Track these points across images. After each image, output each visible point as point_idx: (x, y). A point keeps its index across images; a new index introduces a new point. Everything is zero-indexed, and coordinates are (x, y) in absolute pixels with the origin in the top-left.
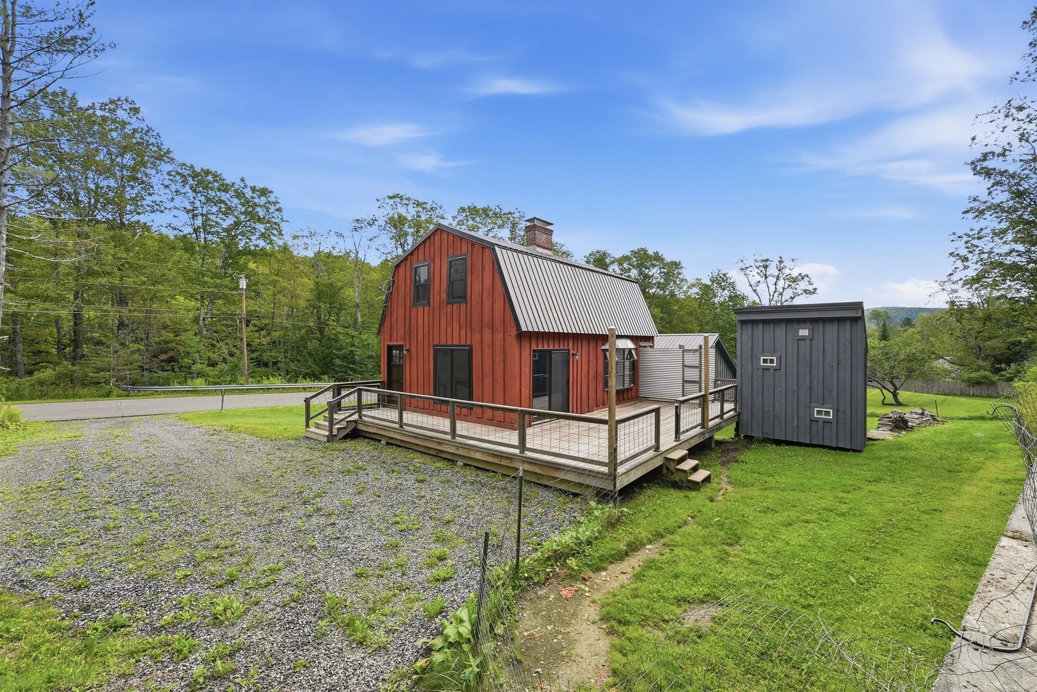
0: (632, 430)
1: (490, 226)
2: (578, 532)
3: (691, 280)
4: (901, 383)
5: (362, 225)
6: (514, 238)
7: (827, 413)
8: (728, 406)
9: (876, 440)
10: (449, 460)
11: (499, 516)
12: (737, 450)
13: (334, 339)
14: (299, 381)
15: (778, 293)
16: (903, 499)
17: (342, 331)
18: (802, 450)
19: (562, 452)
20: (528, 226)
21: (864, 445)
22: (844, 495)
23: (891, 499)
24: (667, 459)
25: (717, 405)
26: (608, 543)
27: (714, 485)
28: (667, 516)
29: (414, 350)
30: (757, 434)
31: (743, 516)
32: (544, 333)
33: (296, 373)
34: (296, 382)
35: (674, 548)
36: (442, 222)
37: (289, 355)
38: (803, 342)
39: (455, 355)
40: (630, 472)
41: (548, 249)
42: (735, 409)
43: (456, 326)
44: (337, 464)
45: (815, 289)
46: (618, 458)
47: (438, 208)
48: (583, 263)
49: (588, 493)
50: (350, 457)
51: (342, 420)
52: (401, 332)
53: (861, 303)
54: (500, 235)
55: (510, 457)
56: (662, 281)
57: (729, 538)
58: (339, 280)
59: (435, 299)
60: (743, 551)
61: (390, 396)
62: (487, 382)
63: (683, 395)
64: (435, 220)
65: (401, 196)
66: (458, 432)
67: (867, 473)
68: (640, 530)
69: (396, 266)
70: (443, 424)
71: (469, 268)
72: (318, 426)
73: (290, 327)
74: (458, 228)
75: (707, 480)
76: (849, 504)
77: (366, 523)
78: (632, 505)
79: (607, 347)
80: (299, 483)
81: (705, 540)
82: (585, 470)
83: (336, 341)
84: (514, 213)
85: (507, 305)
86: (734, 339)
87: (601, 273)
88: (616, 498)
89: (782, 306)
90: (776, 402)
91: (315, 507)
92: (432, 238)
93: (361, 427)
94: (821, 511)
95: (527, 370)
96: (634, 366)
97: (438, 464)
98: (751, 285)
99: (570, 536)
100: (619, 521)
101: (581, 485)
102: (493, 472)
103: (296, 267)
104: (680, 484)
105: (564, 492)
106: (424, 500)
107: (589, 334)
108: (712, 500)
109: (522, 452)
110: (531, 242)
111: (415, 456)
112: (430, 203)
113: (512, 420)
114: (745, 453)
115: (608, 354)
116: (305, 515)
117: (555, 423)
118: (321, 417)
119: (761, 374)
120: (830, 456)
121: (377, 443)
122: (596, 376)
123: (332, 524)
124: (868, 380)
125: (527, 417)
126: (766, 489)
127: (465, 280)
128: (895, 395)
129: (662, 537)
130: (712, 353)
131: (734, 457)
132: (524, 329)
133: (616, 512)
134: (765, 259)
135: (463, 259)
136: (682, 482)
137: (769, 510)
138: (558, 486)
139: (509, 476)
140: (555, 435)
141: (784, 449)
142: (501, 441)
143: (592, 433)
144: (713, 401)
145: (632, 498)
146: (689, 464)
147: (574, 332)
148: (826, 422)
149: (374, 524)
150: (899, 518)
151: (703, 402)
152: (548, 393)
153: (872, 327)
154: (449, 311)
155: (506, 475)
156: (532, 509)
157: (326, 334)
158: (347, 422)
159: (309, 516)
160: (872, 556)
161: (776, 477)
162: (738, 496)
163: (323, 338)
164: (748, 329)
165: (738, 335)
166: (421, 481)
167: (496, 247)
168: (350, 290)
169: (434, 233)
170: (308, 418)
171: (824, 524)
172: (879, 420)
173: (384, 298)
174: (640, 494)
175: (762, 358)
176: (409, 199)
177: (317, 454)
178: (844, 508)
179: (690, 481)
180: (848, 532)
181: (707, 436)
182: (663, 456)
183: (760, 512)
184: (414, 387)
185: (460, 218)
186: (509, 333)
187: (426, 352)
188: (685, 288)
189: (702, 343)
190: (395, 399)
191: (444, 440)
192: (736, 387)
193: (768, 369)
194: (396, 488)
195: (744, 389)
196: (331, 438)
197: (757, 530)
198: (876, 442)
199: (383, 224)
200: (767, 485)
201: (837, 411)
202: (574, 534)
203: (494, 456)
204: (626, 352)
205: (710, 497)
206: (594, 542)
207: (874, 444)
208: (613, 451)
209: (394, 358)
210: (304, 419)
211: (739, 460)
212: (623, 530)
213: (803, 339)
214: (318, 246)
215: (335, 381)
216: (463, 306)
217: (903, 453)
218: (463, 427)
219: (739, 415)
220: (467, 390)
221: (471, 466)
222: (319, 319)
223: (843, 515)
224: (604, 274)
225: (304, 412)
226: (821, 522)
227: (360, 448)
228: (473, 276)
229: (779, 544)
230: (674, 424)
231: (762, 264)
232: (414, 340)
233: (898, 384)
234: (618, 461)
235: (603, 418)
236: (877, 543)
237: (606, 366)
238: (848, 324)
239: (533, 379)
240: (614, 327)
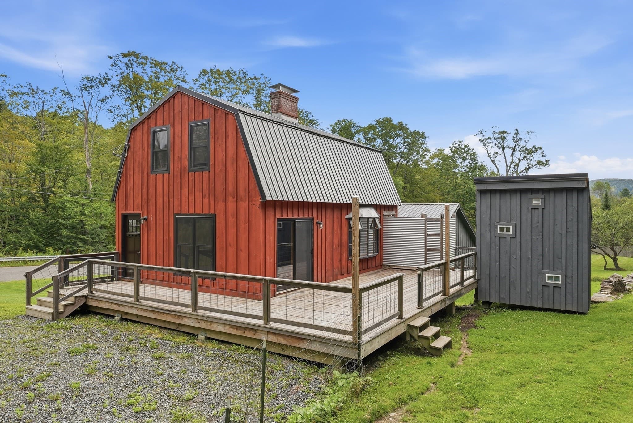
0: (376, 298)
1: (234, 91)
2: (322, 403)
3: (433, 150)
4: (620, 250)
5: (94, 84)
6: (260, 105)
7: (557, 279)
8: (468, 274)
9: (598, 303)
10: (189, 334)
11: (242, 390)
12: (475, 316)
13: (60, 208)
14: (19, 254)
15: (514, 164)
16: (620, 357)
17: (70, 199)
18: (535, 314)
19: (307, 321)
20: (274, 93)
21: (589, 308)
22: (570, 355)
23: (610, 357)
24: (410, 327)
25: (458, 272)
26: (352, 412)
27: (454, 350)
28: (410, 383)
29: (152, 219)
30: (494, 300)
31: (481, 380)
32: (288, 202)
33: (15, 245)
34: (15, 255)
35: (417, 415)
36: (184, 85)
37: (6, 225)
38: (536, 211)
39: (197, 225)
40: (374, 340)
41: (293, 117)
42: (474, 277)
43: (198, 195)
44: (64, 344)
45: (547, 161)
46: (362, 326)
47: (179, 70)
48: (329, 133)
49: (332, 362)
50: (79, 335)
51: (69, 296)
52: (138, 201)
53: (586, 175)
54: (244, 101)
55: (254, 329)
56: (406, 150)
57: (468, 402)
58: (66, 143)
59: (175, 167)
60: (482, 413)
61: (125, 268)
62: (232, 251)
63: (426, 264)
64: (175, 83)
65: (138, 54)
66: (200, 304)
67: (591, 333)
68: (384, 398)
69: (132, 130)
70: (185, 296)
71: (212, 135)
72: (41, 303)
73: (8, 194)
74: (199, 91)
75: (448, 346)
76: (575, 363)
77: (96, 407)
78: (376, 373)
79: (350, 216)
80: (18, 368)
81: (446, 405)
82: (330, 339)
83: (63, 209)
84: (259, 79)
85: (252, 174)
86: (474, 209)
87: (346, 142)
88: (361, 367)
89: (518, 177)
90: (512, 269)
91: (36, 392)
92: (172, 101)
93: (91, 303)
94: (551, 371)
95: (272, 238)
96: (378, 235)
97: (177, 339)
98: (489, 156)
99: (314, 408)
100: (364, 390)
101: (326, 355)
102: (236, 344)
103: (14, 127)
104: (423, 350)
105: (308, 362)
106: (161, 378)
107: (333, 203)
108: (453, 366)
109: (266, 322)
110: (277, 109)
111: (153, 332)
112: (170, 63)
113: (256, 289)
114: (483, 319)
115: (351, 222)
116: (25, 402)
117: (300, 293)
118: (45, 293)
119: (498, 243)
120: (560, 319)
121: (110, 320)
122: (341, 245)
123: (56, 410)
124: (592, 246)
125: (271, 286)
126: (502, 353)
127: (207, 147)
128: (615, 260)
129: (406, 404)
130: (453, 222)
131: (474, 323)
132: (268, 198)
133: (361, 381)
134: (502, 131)
135: (205, 125)
136: (425, 349)
137: (505, 373)
138: (303, 357)
139: (253, 348)
140: (300, 305)
141: (519, 314)
142: (244, 312)
143: (336, 302)
144: (454, 269)
145: (376, 367)
146: (432, 330)
147: (319, 201)
148: (556, 287)
149: (105, 408)
150: (617, 374)
151: (444, 269)
152: (292, 261)
153: (596, 198)
154: (191, 179)
155: (249, 347)
156: (276, 382)
157: (51, 201)
158: (76, 297)
159: (30, 402)
160: (594, 410)
161: (512, 341)
162: (477, 361)
163: (47, 206)
164: (486, 200)
165: (477, 204)
166: (159, 358)
167: (240, 114)
168: (80, 154)
169: (173, 97)
170: (29, 294)
171: (554, 383)
172: (602, 284)
173: (118, 163)
174: (384, 362)
175: (499, 226)
176: (146, 58)
177: (40, 334)
178: (570, 367)
179: (432, 348)
180: (574, 390)
181: (448, 303)
182: (406, 323)
183: (496, 375)
184: (153, 259)
185: (202, 81)
186: (253, 203)
187: (166, 222)
188: (427, 158)
189: (444, 213)
190: (131, 271)
191: (185, 313)
192: (475, 254)
193: (504, 237)
194: (131, 367)
195: (483, 256)
196: (56, 316)
197: (494, 393)
198: (598, 305)
199: (117, 83)
200: (503, 349)
201: (565, 277)
202: (319, 405)
203: (238, 328)
204: (370, 221)
205: (451, 362)
206: (339, 413)
207: (596, 307)
208: (357, 320)
209: (130, 229)
210: (24, 296)
211: (478, 325)
212: (368, 399)
213: (536, 208)
214: (41, 105)
215: (62, 253)
216: (206, 174)
217: (621, 314)
218: (204, 299)
219: (478, 282)
220: (210, 260)
221: (212, 339)
222: (42, 185)
223: (569, 373)
224: (349, 143)
225: (24, 288)
226: (550, 382)
227: (90, 326)
228: (217, 143)
229: (514, 405)
230: (416, 292)
231: (500, 136)
232: (152, 208)
233: (617, 251)
234: (363, 330)
235: (347, 286)
236: (598, 399)
237: (350, 234)
238: (575, 195)
239: (278, 248)
240: (358, 196)
